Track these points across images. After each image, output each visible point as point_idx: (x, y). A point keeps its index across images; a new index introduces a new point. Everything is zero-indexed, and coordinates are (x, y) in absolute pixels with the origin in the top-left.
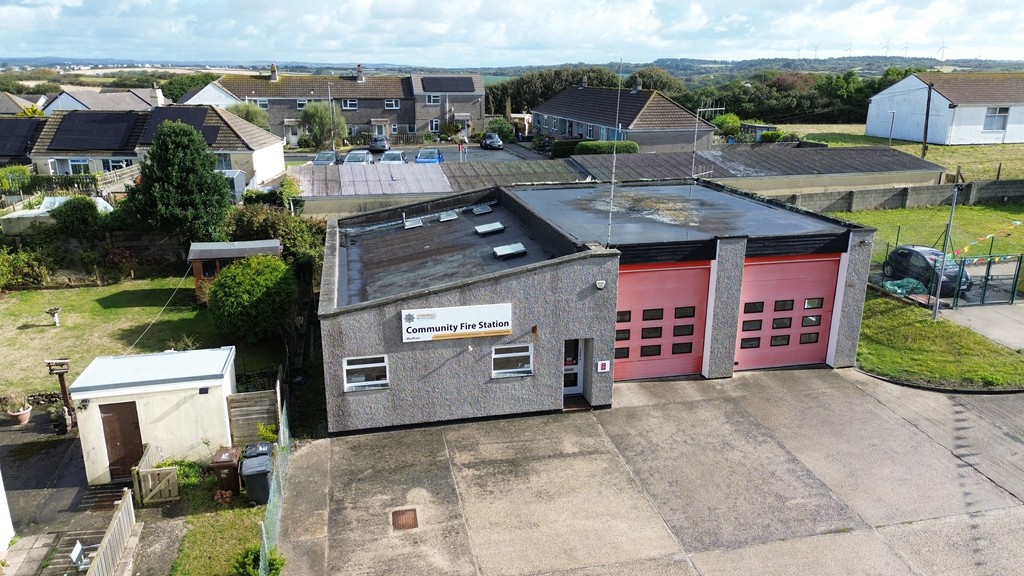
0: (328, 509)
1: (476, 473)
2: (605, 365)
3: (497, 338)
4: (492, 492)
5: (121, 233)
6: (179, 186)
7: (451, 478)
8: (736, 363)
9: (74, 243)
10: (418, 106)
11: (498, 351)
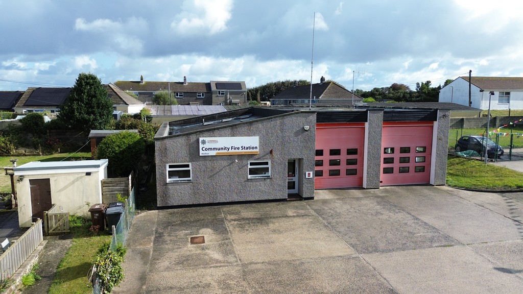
0: (154, 236)
1: (239, 223)
2: (310, 174)
3: (251, 156)
4: (247, 230)
5: (55, 131)
6: (87, 104)
7: (225, 224)
8: (381, 182)
9: (30, 135)
10: (214, 96)
11: (251, 164)
